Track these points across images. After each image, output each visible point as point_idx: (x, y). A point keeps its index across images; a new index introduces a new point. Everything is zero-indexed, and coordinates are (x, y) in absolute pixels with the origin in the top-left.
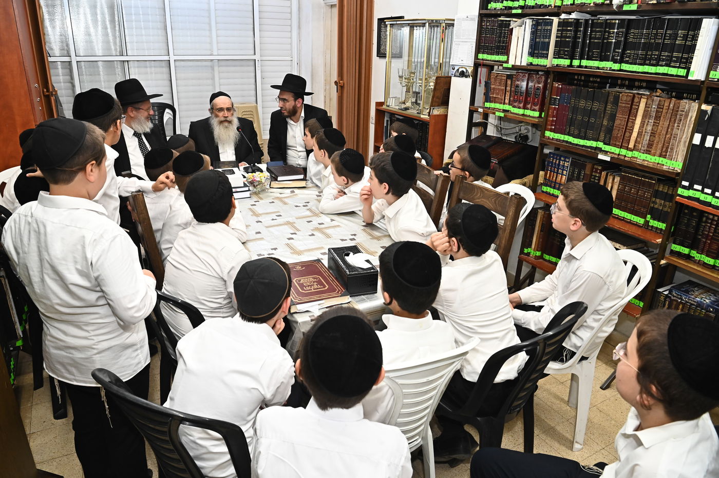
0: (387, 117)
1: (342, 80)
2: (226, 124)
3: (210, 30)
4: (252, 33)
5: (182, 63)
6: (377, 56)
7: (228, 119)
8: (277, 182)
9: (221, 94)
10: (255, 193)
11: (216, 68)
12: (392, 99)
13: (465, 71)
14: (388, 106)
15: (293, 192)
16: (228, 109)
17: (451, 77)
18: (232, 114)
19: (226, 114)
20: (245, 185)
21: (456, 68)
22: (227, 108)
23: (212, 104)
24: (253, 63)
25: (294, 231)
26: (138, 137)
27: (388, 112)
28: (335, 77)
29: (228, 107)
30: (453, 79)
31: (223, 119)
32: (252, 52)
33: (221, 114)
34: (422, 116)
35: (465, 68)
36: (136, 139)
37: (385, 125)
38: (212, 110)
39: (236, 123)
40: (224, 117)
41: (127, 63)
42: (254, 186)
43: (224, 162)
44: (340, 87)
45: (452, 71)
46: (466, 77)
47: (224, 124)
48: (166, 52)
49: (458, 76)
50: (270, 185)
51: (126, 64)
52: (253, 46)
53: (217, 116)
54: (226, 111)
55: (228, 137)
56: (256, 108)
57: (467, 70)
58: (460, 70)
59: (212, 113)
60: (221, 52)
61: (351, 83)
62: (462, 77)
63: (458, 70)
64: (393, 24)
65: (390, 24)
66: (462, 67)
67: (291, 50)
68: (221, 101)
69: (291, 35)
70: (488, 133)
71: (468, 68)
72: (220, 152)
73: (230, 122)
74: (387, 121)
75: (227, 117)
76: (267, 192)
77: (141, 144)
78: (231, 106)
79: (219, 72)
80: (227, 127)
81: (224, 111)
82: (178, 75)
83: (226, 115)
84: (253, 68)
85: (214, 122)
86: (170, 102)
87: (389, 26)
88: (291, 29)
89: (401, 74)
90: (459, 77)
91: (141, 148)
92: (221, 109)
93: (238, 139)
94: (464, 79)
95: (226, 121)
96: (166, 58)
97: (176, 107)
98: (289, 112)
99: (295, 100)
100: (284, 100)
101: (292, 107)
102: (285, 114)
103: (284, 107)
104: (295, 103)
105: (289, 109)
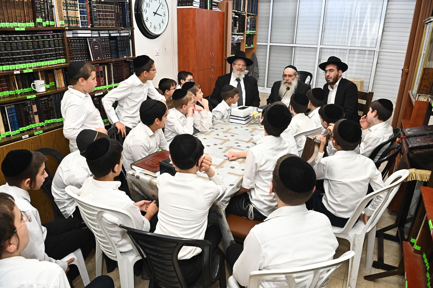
1: (407, 69)
26: (238, 82)
29: (289, 74)
41: (294, 48)
44: (405, 74)
77: (239, 86)
78: (293, 74)
79: (349, 57)
98: (334, 79)
99: (338, 71)
100: (330, 70)
101: (336, 76)
102: (330, 81)
103: (330, 76)
104: (338, 73)
105: (334, 77)
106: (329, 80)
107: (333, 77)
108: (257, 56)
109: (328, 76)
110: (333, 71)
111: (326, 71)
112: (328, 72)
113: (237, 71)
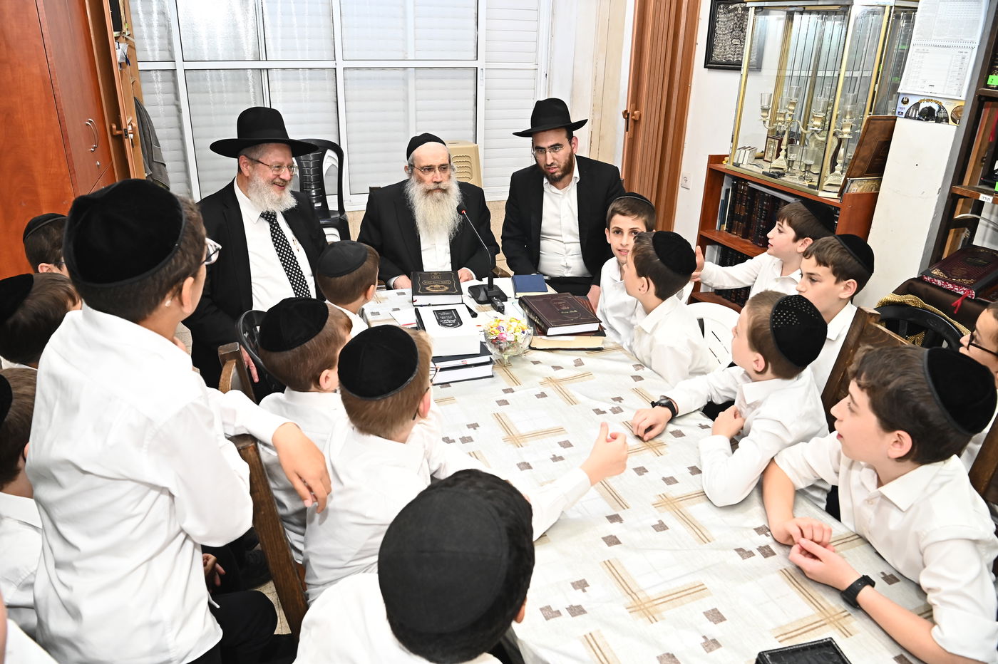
0: (728, 184)
1: (636, 110)
2: (438, 194)
3: (404, 17)
4: (474, 22)
5: (356, 72)
6: (705, 67)
7: (442, 186)
8: (544, 337)
9: (428, 138)
10: (501, 363)
11: (412, 82)
12: (743, 151)
13: (936, 107)
14: (737, 165)
15: (579, 363)
16: (443, 167)
17: (895, 119)
18: (449, 177)
19: (439, 176)
20: (484, 351)
21: (913, 101)
22: (441, 165)
23: (410, 158)
24: (472, 73)
25: (614, 508)
26: (269, 221)
27: (730, 176)
28: (623, 103)
29: (442, 163)
30: (901, 124)
31: (432, 186)
32: (473, 55)
33: (428, 177)
34: (821, 194)
35: (936, 102)
36: (267, 225)
37: (722, 197)
38: (411, 167)
39: (455, 192)
40: (435, 182)
41: (266, 72)
42: (501, 350)
43: (430, 274)
44: (632, 122)
45: (902, 105)
46: (938, 120)
47: (434, 194)
48: (330, 55)
49: (915, 118)
50: (531, 344)
51: (264, 74)
52: (474, 44)
53: (420, 181)
54: (438, 171)
56: (476, 150)
57: (941, 107)
58: (922, 106)
59: (411, 174)
60: (421, 55)
61: (653, 116)
62: (927, 120)
63: (917, 105)
64: (762, 7)
65: (756, 8)
66: (928, 101)
67: (536, 51)
68: (427, 153)
69: (538, 27)
70: (977, 242)
71: (944, 103)
72: (423, 247)
73: (445, 191)
74: (727, 191)
75: (440, 182)
76: (524, 360)
77: (275, 234)
78: (447, 162)
79: (416, 89)
80: (438, 201)
81: (435, 171)
83: (438, 180)
84: (472, 82)
85: (415, 192)
86: (334, 139)
87: (752, 11)
88: (539, 16)
89: (765, 105)
90: (919, 119)
91: (276, 242)
92: (430, 168)
93: (457, 223)
94: (931, 125)
95: (438, 189)
96: (331, 65)
97: (344, 147)
98: (564, 169)
100: (555, 147)
101: (567, 158)
102: (556, 174)
103: (555, 161)
104: (572, 150)
105: (565, 162)
106: (554, 173)
107: (562, 165)
110: (561, 148)
111: (541, 151)
112: (548, 153)
113: (269, 187)
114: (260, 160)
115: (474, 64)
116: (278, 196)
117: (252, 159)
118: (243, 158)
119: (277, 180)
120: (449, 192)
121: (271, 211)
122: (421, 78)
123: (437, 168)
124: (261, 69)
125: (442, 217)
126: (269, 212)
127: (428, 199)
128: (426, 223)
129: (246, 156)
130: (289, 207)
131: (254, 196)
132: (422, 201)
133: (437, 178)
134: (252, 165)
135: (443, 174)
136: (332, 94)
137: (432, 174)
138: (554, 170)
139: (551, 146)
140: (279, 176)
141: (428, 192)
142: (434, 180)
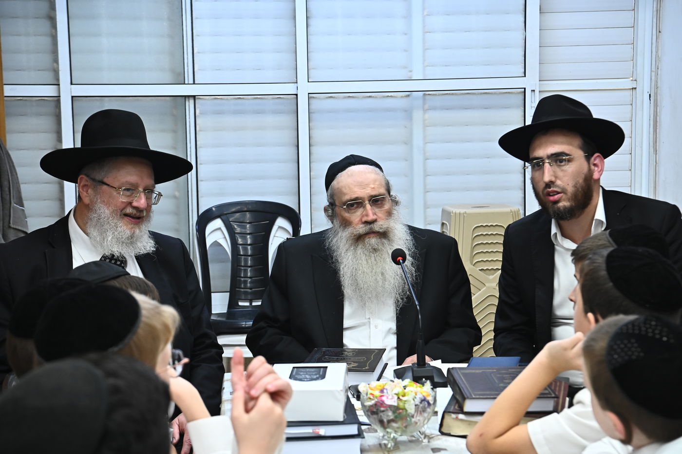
2: (373, 241)
3: (408, 17)
4: (520, 18)
5: (329, 100)
7: (376, 227)
8: (461, 416)
9: (353, 160)
11: (418, 115)
16: (376, 200)
20: (348, 419)
22: (372, 196)
23: (330, 192)
24: (518, 99)
29: (374, 193)
31: (361, 229)
33: (356, 216)
38: (332, 207)
40: (366, 223)
41: (192, 101)
47: (367, 240)
48: (288, 75)
50: (441, 425)
51: (190, 104)
53: (346, 223)
54: (368, 206)
55: (380, 277)
59: (332, 217)
60: (431, 73)
67: (633, 59)
69: (635, 18)
73: (383, 234)
75: (374, 222)
78: (383, 190)
80: (375, 250)
81: (364, 207)
82: (317, 134)
83: (371, 217)
85: (341, 242)
92: (356, 203)
95: (371, 233)
96: (290, 89)
97: (305, 214)
98: (575, 197)
99: (588, 158)
100: (558, 158)
101: (581, 181)
102: (561, 204)
103: (559, 182)
104: (590, 170)
105: (575, 186)
106: (556, 202)
107: (570, 189)
108: (11, 153)
109: (549, 184)
110: (569, 161)
111: (538, 165)
112: (547, 165)
113: (115, 221)
114: (105, 180)
115: (520, 83)
116: (128, 233)
117: (94, 180)
118: (83, 178)
119: (129, 210)
120: (391, 235)
121: (117, 254)
122: (434, 108)
123: (367, 202)
124: (185, 96)
125: (382, 274)
126: (113, 256)
127: (359, 251)
128: (357, 287)
129: (88, 176)
130: (143, 251)
131: (94, 233)
132: (350, 254)
133: (367, 215)
134: (95, 189)
135: (377, 210)
136: (290, 135)
137: (360, 212)
138: (556, 197)
139: (552, 155)
140: (130, 203)
141: (359, 239)
142: (365, 219)
